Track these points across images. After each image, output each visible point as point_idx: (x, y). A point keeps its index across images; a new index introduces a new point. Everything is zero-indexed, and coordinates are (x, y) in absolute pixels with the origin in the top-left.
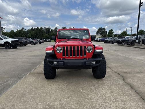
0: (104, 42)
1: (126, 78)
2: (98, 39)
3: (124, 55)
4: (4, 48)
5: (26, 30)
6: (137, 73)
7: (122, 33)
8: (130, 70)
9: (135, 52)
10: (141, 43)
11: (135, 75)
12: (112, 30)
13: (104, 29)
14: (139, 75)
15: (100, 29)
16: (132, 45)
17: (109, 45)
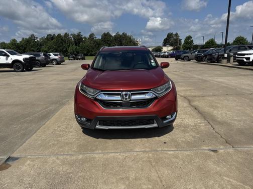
0: (174, 59)
1: (193, 101)
2: (166, 54)
3: (200, 77)
4: (13, 69)
5: (38, 39)
6: (209, 96)
7: (207, 43)
8: (201, 93)
9: (218, 73)
10: (232, 58)
11: (205, 98)
12: (189, 37)
13: (176, 35)
14: (209, 98)
15: (170, 36)
16: (218, 62)
17: (182, 63)
